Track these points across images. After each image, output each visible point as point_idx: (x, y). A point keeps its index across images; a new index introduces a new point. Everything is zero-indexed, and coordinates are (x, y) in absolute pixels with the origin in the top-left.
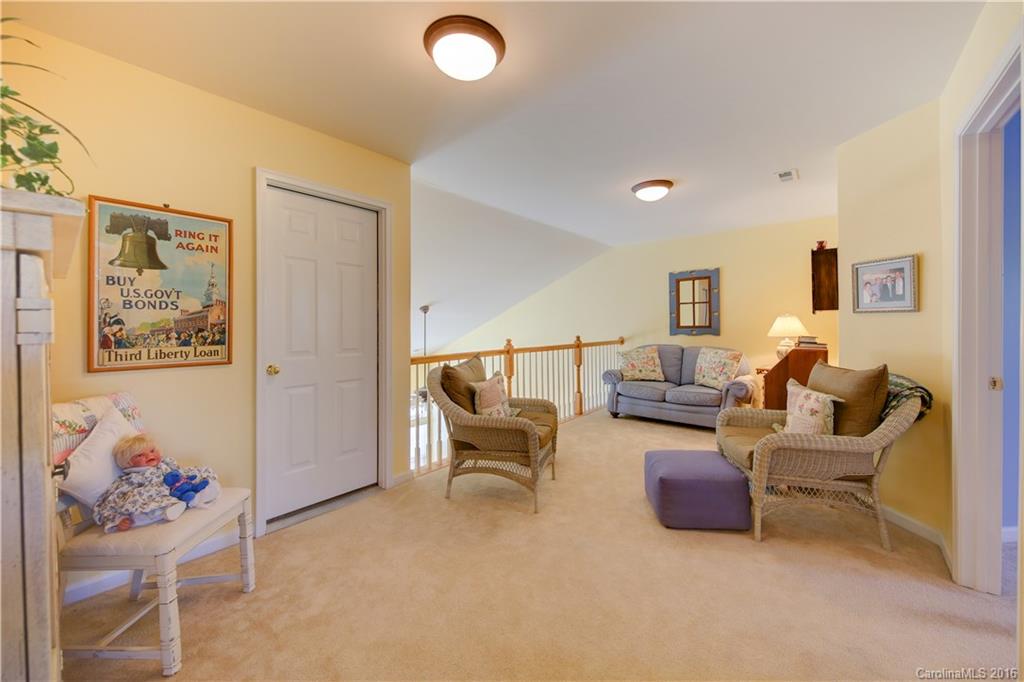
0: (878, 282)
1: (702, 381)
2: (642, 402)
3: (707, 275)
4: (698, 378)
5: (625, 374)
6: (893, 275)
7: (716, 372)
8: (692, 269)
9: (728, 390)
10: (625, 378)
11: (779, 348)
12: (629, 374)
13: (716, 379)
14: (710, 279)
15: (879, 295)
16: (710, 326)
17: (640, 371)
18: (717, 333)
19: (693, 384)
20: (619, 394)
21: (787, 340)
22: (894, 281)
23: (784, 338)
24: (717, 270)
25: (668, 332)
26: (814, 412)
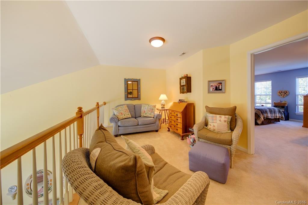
0: (215, 86)
1: (145, 115)
2: (129, 127)
3: (137, 81)
4: (143, 114)
5: (119, 117)
6: (219, 84)
7: (151, 112)
8: (132, 78)
9: (157, 117)
10: (119, 119)
11: (162, 103)
12: (121, 117)
13: (151, 114)
14: (137, 82)
15: (215, 89)
16: (138, 97)
17: (124, 115)
18: (140, 99)
19: (141, 117)
20: (119, 126)
21: (163, 101)
22: (219, 86)
23: (162, 100)
24: (140, 79)
25: (124, 99)
26: (225, 121)
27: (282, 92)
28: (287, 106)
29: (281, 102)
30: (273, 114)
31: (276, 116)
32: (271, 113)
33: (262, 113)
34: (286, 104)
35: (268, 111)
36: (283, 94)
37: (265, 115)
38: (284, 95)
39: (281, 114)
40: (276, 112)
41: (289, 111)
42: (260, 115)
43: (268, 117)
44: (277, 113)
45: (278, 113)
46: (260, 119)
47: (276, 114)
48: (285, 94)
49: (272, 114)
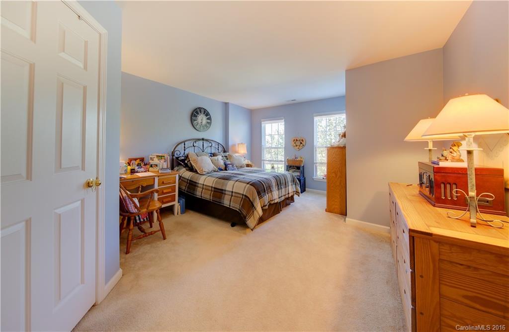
27: (297, 140)
28: (303, 166)
29: (296, 158)
30: (283, 190)
31: (287, 193)
32: (278, 189)
33: (259, 193)
34: (302, 161)
35: (274, 183)
36: (298, 143)
37: (266, 198)
38: (300, 146)
39: (296, 184)
40: (288, 182)
41: (305, 176)
42: (254, 200)
43: (273, 202)
44: (290, 184)
45: (292, 185)
46: (255, 212)
47: (287, 188)
48: (301, 143)
49: (281, 188)
